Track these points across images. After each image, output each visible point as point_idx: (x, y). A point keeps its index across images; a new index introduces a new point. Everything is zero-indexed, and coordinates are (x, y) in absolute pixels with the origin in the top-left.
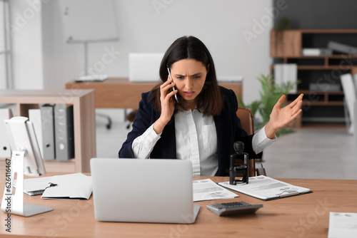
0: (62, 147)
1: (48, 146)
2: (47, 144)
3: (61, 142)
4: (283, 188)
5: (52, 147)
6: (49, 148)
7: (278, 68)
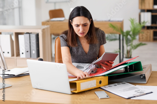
0: (34, 52)
1: (27, 52)
2: (27, 51)
3: (34, 50)
4: (136, 90)
5: (29, 52)
6: (28, 53)
7: (142, 14)
